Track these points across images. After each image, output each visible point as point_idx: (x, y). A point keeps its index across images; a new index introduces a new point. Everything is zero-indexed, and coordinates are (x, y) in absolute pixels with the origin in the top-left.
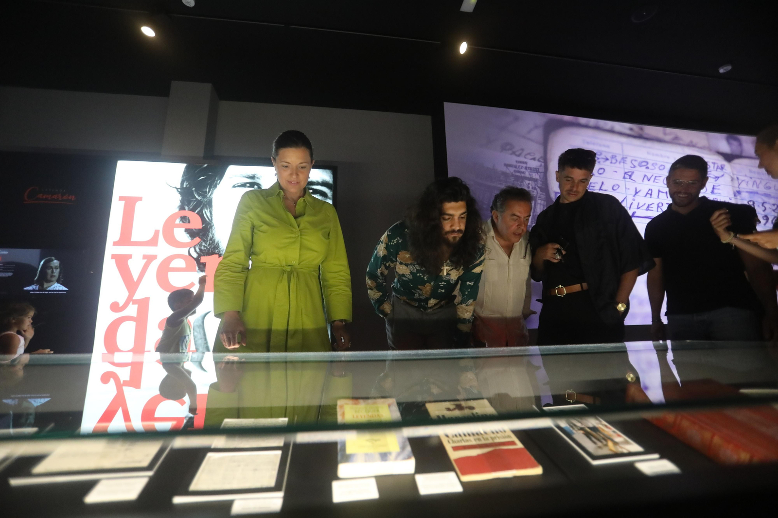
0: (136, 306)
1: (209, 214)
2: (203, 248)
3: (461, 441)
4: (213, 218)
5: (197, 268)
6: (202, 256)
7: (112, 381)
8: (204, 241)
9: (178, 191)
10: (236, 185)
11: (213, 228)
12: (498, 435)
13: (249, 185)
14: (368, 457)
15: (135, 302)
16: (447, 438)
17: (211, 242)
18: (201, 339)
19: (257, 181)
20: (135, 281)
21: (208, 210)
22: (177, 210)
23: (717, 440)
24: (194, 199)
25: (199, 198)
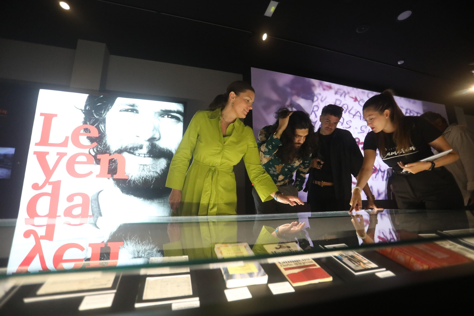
0: (51, 186)
1: (103, 128)
2: (99, 149)
3: (287, 265)
4: (106, 130)
5: (95, 162)
6: (98, 154)
7: (32, 236)
8: (100, 145)
9: (83, 112)
10: (122, 110)
11: (106, 137)
12: (306, 261)
13: (130, 110)
14: (242, 276)
15: (50, 183)
16: (280, 264)
17: (104, 146)
18: (96, 208)
19: (135, 108)
20: (51, 169)
21: (103, 125)
22: (82, 124)
23: (412, 260)
24: (94, 118)
25: (97, 117)
